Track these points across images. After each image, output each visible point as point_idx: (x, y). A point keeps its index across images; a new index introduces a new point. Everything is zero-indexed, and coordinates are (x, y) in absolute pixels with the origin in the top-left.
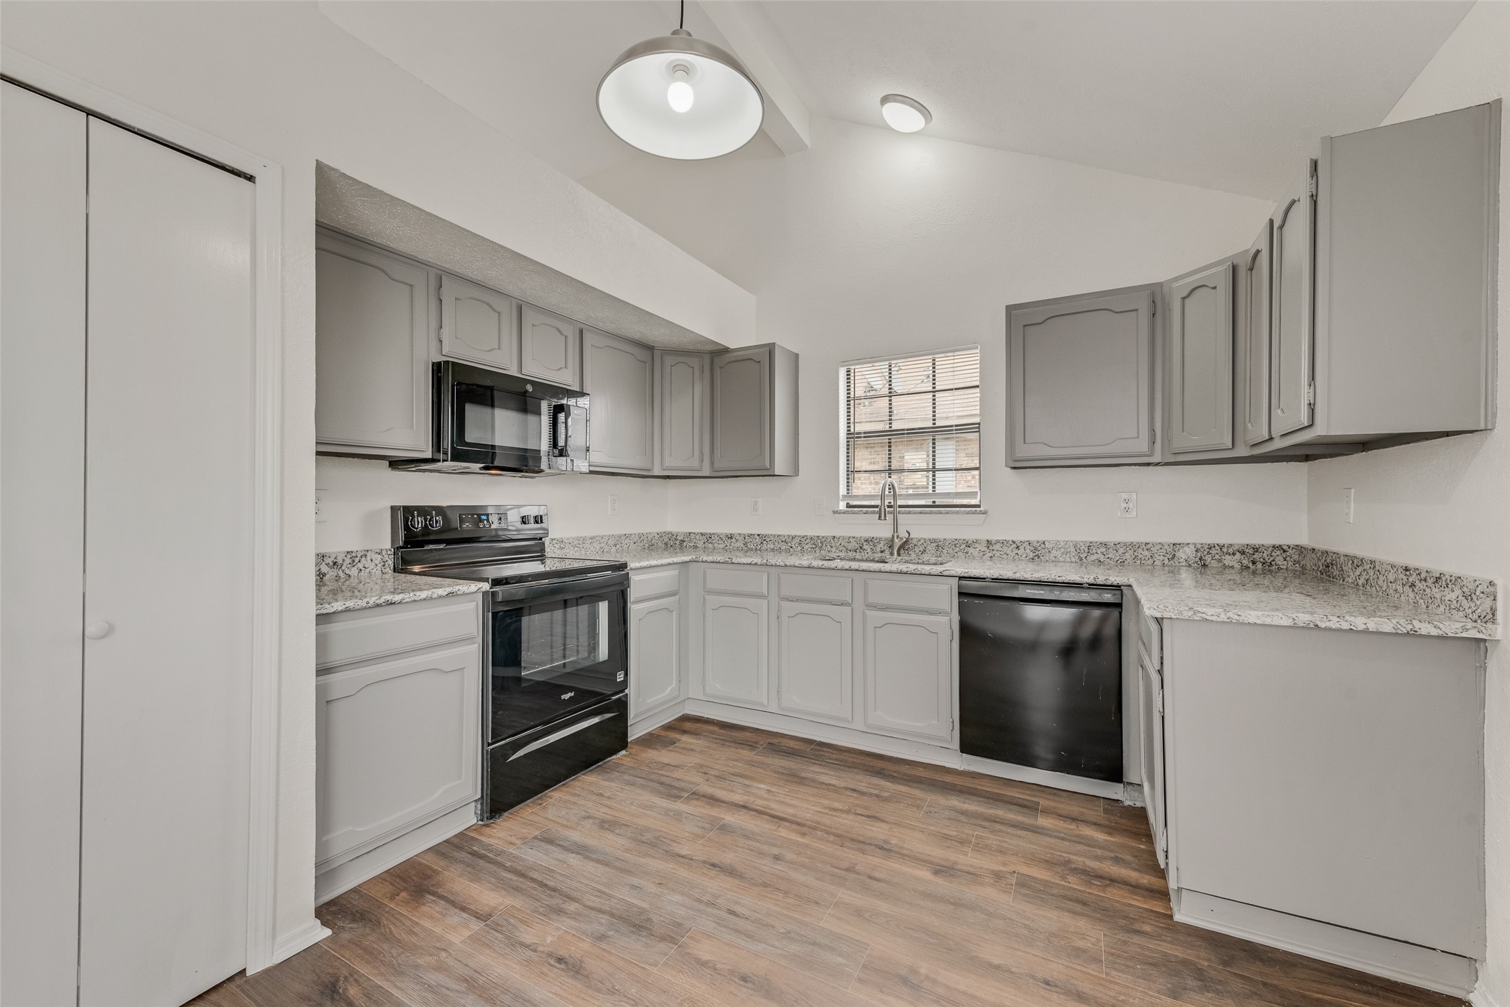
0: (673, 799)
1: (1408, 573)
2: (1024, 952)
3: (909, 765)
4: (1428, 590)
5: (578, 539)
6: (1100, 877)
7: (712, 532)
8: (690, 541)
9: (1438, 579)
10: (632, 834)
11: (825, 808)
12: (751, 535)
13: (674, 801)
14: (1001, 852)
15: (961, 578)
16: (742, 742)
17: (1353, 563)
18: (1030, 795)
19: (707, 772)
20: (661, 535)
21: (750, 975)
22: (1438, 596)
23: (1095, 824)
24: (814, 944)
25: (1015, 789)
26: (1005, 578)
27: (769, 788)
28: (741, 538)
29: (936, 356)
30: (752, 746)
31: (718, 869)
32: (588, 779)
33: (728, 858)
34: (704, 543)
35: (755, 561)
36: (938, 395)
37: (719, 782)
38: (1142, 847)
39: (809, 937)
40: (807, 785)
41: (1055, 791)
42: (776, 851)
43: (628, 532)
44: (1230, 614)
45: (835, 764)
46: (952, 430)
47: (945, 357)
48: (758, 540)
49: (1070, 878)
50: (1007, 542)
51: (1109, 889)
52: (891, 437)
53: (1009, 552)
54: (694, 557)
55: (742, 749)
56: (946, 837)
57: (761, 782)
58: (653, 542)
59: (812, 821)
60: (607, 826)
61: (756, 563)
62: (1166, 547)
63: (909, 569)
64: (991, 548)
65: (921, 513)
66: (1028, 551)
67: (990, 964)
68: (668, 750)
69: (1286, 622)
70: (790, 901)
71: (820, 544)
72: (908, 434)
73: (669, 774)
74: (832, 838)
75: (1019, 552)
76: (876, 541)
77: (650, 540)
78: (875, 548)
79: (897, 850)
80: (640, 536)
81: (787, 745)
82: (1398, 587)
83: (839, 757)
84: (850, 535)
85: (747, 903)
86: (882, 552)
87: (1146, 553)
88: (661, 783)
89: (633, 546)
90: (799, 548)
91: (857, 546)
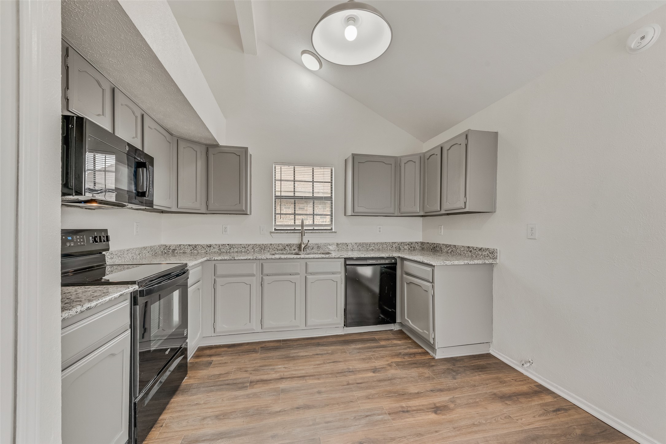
0: (243, 389)
1: (469, 248)
2: (418, 385)
3: (326, 338)
4: (477, 252)
5: (120, 251)
6: (411, 354)
7: (196, 244)
8: (180, 249)
9: (480, 249)
10: (241, 415)
11: (315, 365)
12: (223, 245)
13: (245, 390)
14: (382, 357)
15: (345, 258)
16: (247, 351)
17: (446, 246)
18: (371, 336)
19: (246, 370)
20: (160, 246)
21: (361, 441)
22: (480, 254)
23: (394, 339)
24: (367, 416)
25: (365, 335)
26: (361, 257)
27: (284, 366)
28: (217, 246)
29: (314, 167)
30: (255, 351)
31: (301, 409)
32: (177, 400)
33: (300, 402)
34: (191, 250)
35: (249, 258)
36: (315, 183)
37: (258, 372)
38: (410, 341)
39: (363, 415)
40: (296, 359)
41: (375, 332)
42: (316, 390)
43: (145, 245)
44: (452, 263)
45: (298, 347)
46: (323, 199)
47: (320, 168)
48: (228, 247)
49: (406, 358)
50: (344, 243)
51: (416, 357)
52: (295, 199)
53: (344, 247)
54: (208, 258)
55: (252, 354)
56: (364, 359)
57: (277, 365)
58: (156, 251)
59: (316, 372)
60: (221, 417)
61: (250, 259)
62: (391, 243)
63: (326, 257)
64: (338, 246)
65: (311, 233)
66: (351, 247)
67: (416, 393)
68: (211, 367)
69: (463, 263)
70: (342, 406)
71: (264, 248)
72: (304, 199)
73: (226, 378)
74: (330, 376)
75: (348, 247)
76: (292, 245)
77: (155, 250)
78: (291, 249)
79: (355, 370)
80: (151, 247)
81: (270, 346)
82: (465, 252)
83: (297, 343)
84: (279, 243)
85: (328, 416)
86: (294, 250)
87: (385, 246)
88: (228, 384)
89: (148, 254)
90: (252, 250)
91: (283, 248)
